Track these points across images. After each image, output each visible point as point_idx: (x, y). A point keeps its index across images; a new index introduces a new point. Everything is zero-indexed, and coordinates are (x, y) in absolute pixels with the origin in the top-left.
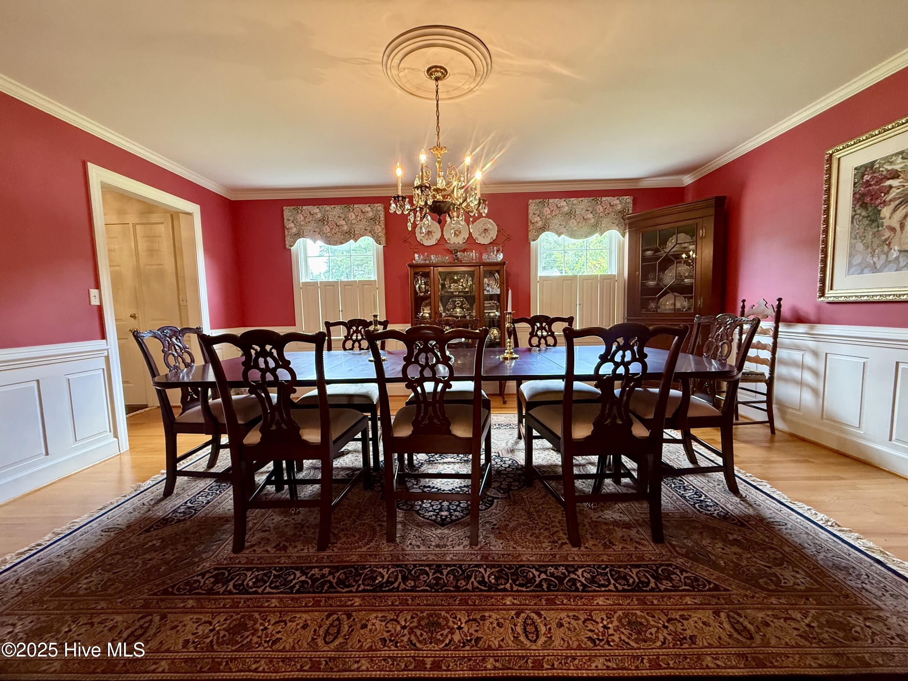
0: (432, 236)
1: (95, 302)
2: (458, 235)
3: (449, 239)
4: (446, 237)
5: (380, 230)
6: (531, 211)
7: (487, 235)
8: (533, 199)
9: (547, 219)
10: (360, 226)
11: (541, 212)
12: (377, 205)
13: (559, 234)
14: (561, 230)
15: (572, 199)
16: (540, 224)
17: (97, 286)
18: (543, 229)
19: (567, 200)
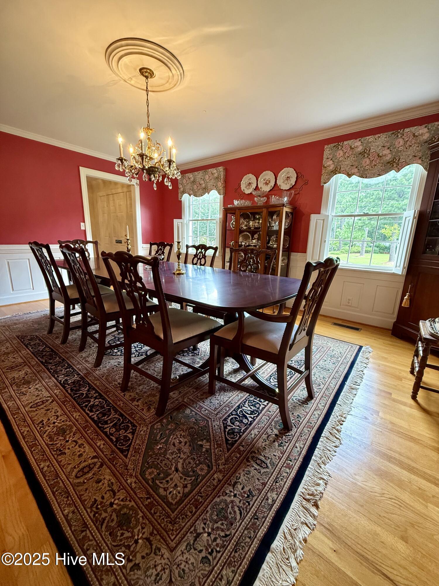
0: (251, 186)
1: (83, 228)
2: (268, 184)
3: (261, 188)
4: (259, 186)
5: (220, 185)
6: (325, 156)
7: (289, 181)
8: (328, 144)
9: (339, 162)
10: (211, 184)
11: (334, 156)
12: (219, 168)
13: (349, 176)
14: (353, 171)
15: (368, 138)
16: (332, 167)
17: (84, 222)
18: (335, 172)
19: (363, 139)
